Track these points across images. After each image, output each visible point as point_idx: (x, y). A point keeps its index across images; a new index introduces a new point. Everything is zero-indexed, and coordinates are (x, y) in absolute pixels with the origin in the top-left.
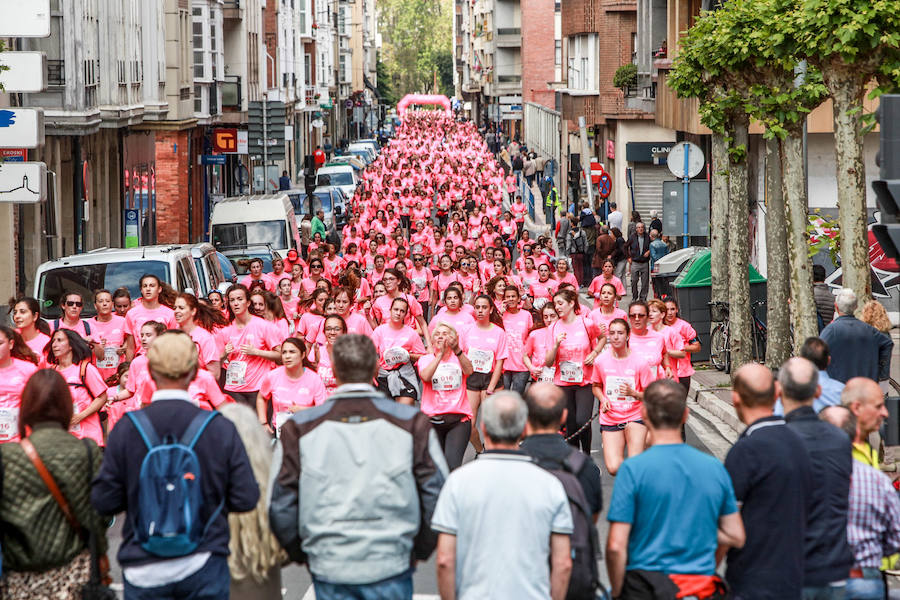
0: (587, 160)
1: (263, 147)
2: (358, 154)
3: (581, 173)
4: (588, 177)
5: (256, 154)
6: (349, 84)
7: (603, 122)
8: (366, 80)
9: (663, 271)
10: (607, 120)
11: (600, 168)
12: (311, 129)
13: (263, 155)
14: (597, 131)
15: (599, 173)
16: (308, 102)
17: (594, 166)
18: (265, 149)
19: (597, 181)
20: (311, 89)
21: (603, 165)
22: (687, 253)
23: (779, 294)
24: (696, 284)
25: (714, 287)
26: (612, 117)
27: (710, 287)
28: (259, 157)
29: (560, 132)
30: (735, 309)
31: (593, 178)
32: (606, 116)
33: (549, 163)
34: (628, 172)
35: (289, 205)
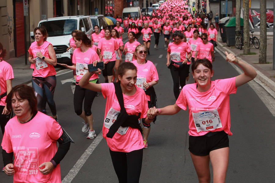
3: (200, 4)
9: (222, 22)
15: (203, 4)
17: (202, 2)
19: (203, 5)
22: (227, 18)
23: (264, 29)
24: (231, 26)
25: (236, 27)
27: (235, 27)
30: (245, 33)
31: (202, 5)
34: (209, 3)
35: (139, 9)
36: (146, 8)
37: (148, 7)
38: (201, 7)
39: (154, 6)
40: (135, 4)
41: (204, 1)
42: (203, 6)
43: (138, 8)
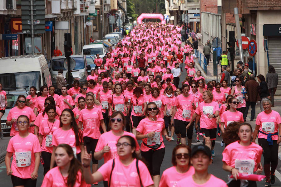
0: (239, 35)
1: (30, 25)
2: (109, 39)
3: (236, 43)
4: (240, 45)
5: (26, 30)
6: (108, 5)
7: (248, 12)
8: (119, 4)
10: (251, 11)
11: (247, 40)
12: (85, 26)
13: (31, 30)
14: (244, 19)
15: (246, 43)
16: (82, 11)
17: (244, 39)
18: (32, 26)
19: (245, 49)
20: (83, 4)
21: (249, 38)
26: (254, 9)
28: (28, 31)
29: (221, 24)
31: (243, 46)
32: (250, 9)
33: (216, 40)
34: (265, 42)
35: (44, 62)
36: (64, 57)
37: (71, 56)
38: (239, 54)
39: (87, 52)
40: (30, 46)
41: (247, 36)
42: (244, 51)
43: (40, 60)
